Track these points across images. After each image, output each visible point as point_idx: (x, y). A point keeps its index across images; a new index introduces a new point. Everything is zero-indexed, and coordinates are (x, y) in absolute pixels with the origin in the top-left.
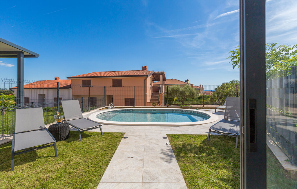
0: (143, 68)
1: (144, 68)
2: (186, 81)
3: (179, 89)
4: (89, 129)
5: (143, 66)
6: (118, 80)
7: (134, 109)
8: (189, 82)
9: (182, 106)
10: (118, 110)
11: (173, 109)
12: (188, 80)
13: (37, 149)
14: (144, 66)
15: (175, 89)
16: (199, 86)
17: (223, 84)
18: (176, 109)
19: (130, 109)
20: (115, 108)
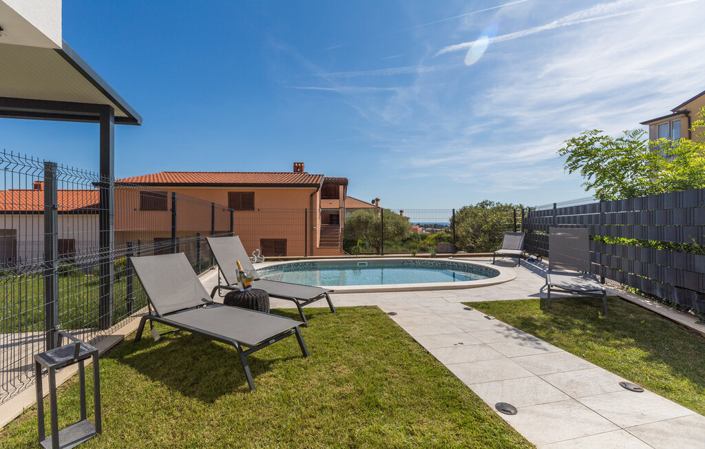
0: (295, 166)
1: (298, 168)
2: (373, 202)
3: (371, 218)
4: (312, 300)
5: (295, 164)
6: (244, 194)
7: (316, 262)
8: (380, 205)
9: (414, 254)
10: (281, 265)
11: (403, 260)
12: (377, 200)
13: (274, 340)
14: (298, 164)
15: (363, 218)
16: (399, 214)
17: (465, 208)
18: (409, 260)
19: (308, 262)
20: (266, 260)
